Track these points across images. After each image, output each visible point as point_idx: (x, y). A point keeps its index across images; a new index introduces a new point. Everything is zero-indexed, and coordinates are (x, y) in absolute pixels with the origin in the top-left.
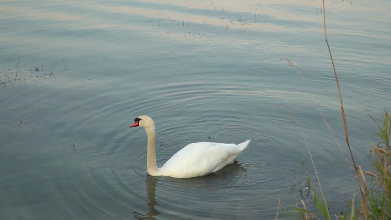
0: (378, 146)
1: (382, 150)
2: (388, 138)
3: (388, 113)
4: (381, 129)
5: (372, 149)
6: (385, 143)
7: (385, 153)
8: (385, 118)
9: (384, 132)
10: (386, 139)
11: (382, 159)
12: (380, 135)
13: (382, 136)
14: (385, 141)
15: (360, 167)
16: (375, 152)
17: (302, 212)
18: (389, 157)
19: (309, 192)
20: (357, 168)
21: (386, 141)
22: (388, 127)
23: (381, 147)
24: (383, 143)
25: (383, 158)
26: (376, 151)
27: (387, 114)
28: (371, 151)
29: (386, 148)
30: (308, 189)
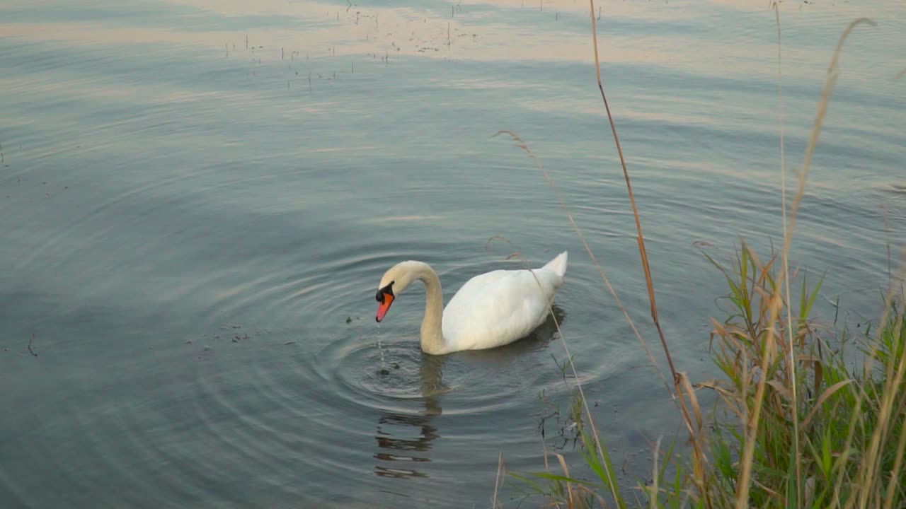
0: (728, 325)
1: (737, 332)
2: (749, 304)
3: (749, 248)
4: (732, 284)
5: (715, 331)
6: (743, 316)
7: (744, 338)
8: (741, 260)
9: (740, 292)
10: (745, 305)
11: (737, 352)
12: (732, 299)
13: (735, 300)
14: (742, 310)
15: (683, 374)
16: (721, 338)
17: (561, 481)
18: (753, 347)
19: (579, 434)
20: (677, 376)
21: (744, 309)
22: (750, 279)
23: (735, 325)
24: (739, 315)
25: (740, 352)
26: (724, 335)
27: (745, 251)
28: (712, 335)
29: (747, 329)
30: (577, 427)
